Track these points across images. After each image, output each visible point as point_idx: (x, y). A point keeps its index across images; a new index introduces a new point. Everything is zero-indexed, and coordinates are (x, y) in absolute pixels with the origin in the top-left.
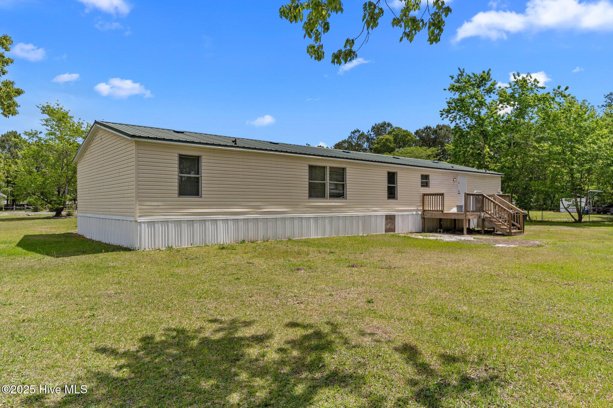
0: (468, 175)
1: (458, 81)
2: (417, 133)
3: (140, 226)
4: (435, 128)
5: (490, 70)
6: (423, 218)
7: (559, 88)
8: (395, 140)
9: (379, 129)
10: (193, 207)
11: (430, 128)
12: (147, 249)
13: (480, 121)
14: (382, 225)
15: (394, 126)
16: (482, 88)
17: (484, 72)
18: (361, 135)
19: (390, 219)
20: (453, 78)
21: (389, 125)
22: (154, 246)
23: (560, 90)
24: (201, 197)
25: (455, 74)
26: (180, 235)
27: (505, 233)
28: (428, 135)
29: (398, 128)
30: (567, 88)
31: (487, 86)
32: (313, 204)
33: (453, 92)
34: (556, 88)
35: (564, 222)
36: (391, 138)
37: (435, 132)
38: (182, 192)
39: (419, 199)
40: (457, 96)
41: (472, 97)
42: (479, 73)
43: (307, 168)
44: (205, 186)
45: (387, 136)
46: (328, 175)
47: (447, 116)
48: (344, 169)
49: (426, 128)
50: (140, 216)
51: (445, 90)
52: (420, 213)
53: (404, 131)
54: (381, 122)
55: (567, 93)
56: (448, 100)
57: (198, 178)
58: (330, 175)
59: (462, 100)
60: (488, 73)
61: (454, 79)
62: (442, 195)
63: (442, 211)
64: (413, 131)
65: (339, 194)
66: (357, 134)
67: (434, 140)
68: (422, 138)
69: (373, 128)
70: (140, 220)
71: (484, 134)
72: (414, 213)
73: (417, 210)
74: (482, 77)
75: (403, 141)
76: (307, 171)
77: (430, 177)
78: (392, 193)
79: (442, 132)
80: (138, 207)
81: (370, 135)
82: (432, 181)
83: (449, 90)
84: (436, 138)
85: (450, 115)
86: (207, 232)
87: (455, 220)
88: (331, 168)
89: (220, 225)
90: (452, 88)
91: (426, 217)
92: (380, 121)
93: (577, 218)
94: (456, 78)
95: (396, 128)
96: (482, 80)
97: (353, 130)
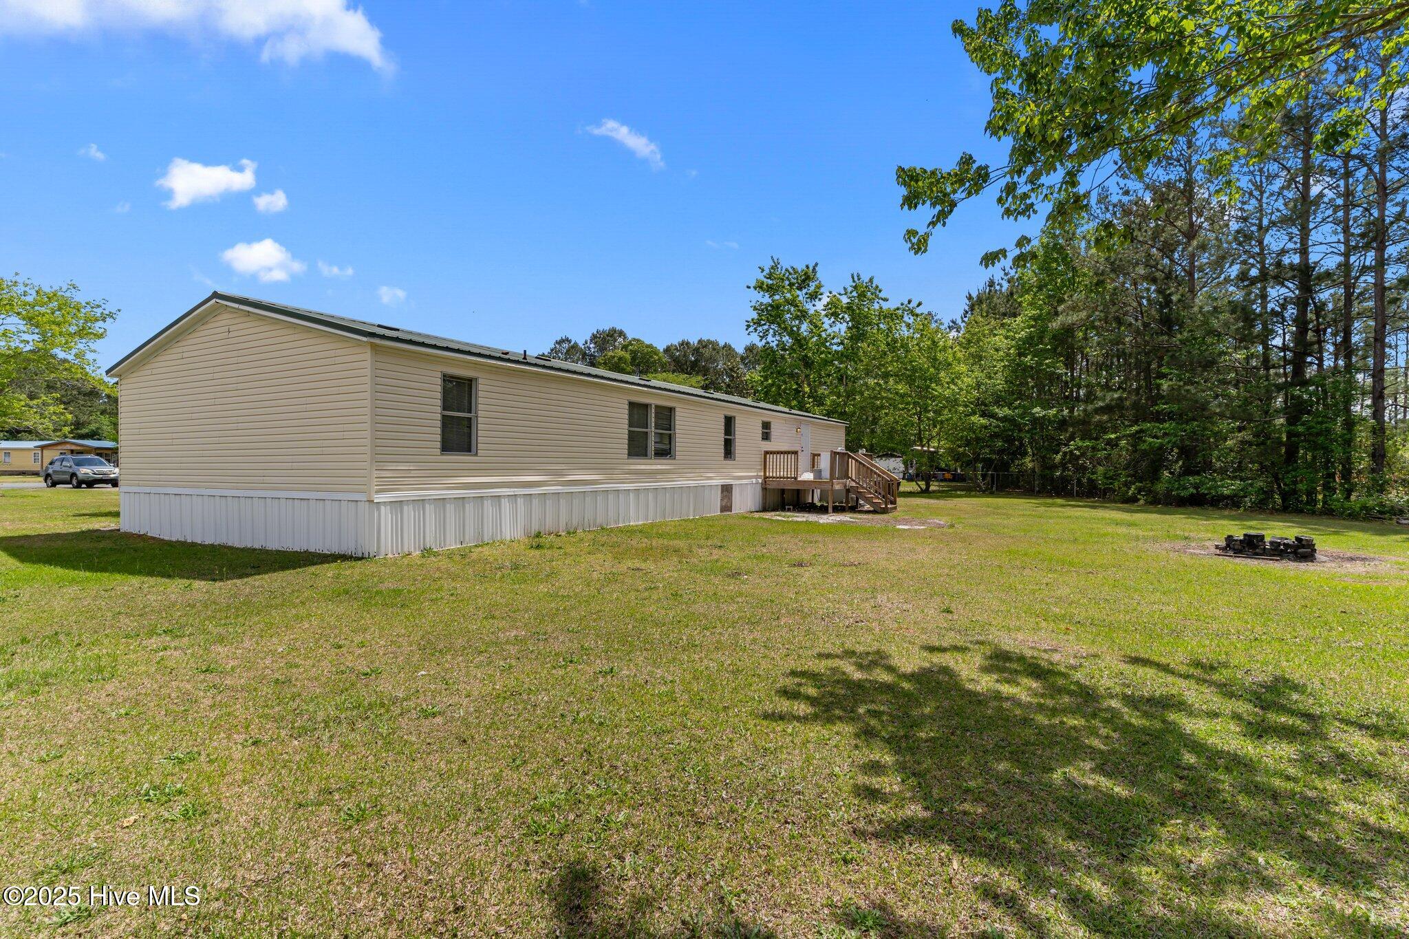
0: (812, 423)
1: (770, 277)
2: (667, 350)
3: (379, 510)
4: (696, 343)
5: (816, 264)
6: (764, 489)
7: (910, 302)
8: (634, 359)
9: (605, 339)
10: (466, 472)
11: (688, 343)
12: (390, 556)
13: (800, 342)
14: (716, 499)
15: (630, 336)
16: (805, 291)
17: (807, 267)
18: (573, 347)
19: (727, 490)
20: (763, 271)
21: (621, 333)
22: (402, 549)
23: (911, 306)
24: (476, 454)
25: (767, 265)
26: (442, 525)
27: (879, 510)
28: (685, 356)
29: (638, 340)
30: (920, 304)
31: (812, 289)
32: (633, 467)
33: (762, 293)
34: (906, 302)
35: (911, 493)
36: (628, 356)
37: (696, 350)
38: (446, 447)
39: (760, 458)
40: (767, 300)
41: (787, 302)
42: (800, 267)
43: (627, 407)
44: (484, 432)
45: (620, 353)
46: (653, 420)
47: (756, 329)
48: (671, 410)
49: (682, 344)
50: (378, 492)
51: (749, 287)
52: (760, 481)
53: (648, 346)
54: (607, 328)
55: (918, 311)
56: (753, 304)
57: (470, 419)
58: (656, 417)
59: (776, 307)
60: (814, 269)
61: (765, 273)
62: (796, 453)
63: (796, 478)
64: (661, 347)
65: (665, 452)
66: (566, 345)
67: (694, 365)
68: (676, 361)
69: (594, 337)
70: (378, 498)
71: (807, 363)
72: (754, 481)
73: (757, 477)
74: (805, 274)
75: (647, 362)
76: (627, 412)
77: (772, 426)
78: (728, 450)
79: (707, 353)
80: (376, 474)
81: (589, 348)
82: (775, 431)
83: (755, 288)
84: (696, 360)
85: (760, 329)
86: (485, 520)
87: (798, 490)
88: (657, 407)
89: (505, 503)
90: (760, 286)
91: (768, 487)
92: (606, 326)
93: (924, 487)
94: (767, 271)
95: (634, 340)
96: (806, 278)
97: (559, 339)
